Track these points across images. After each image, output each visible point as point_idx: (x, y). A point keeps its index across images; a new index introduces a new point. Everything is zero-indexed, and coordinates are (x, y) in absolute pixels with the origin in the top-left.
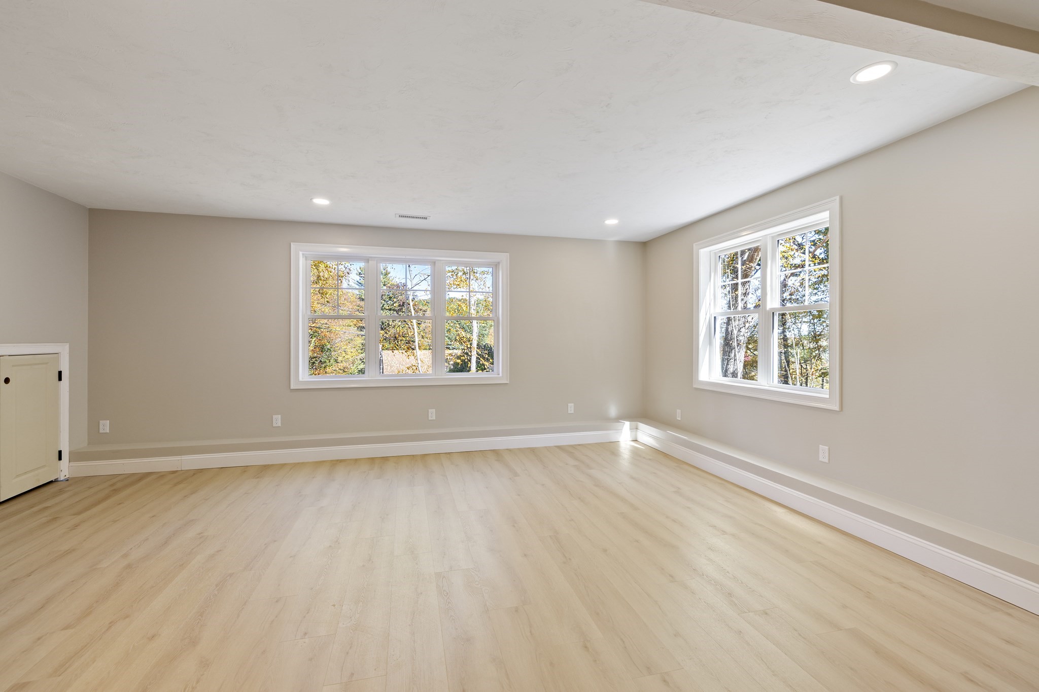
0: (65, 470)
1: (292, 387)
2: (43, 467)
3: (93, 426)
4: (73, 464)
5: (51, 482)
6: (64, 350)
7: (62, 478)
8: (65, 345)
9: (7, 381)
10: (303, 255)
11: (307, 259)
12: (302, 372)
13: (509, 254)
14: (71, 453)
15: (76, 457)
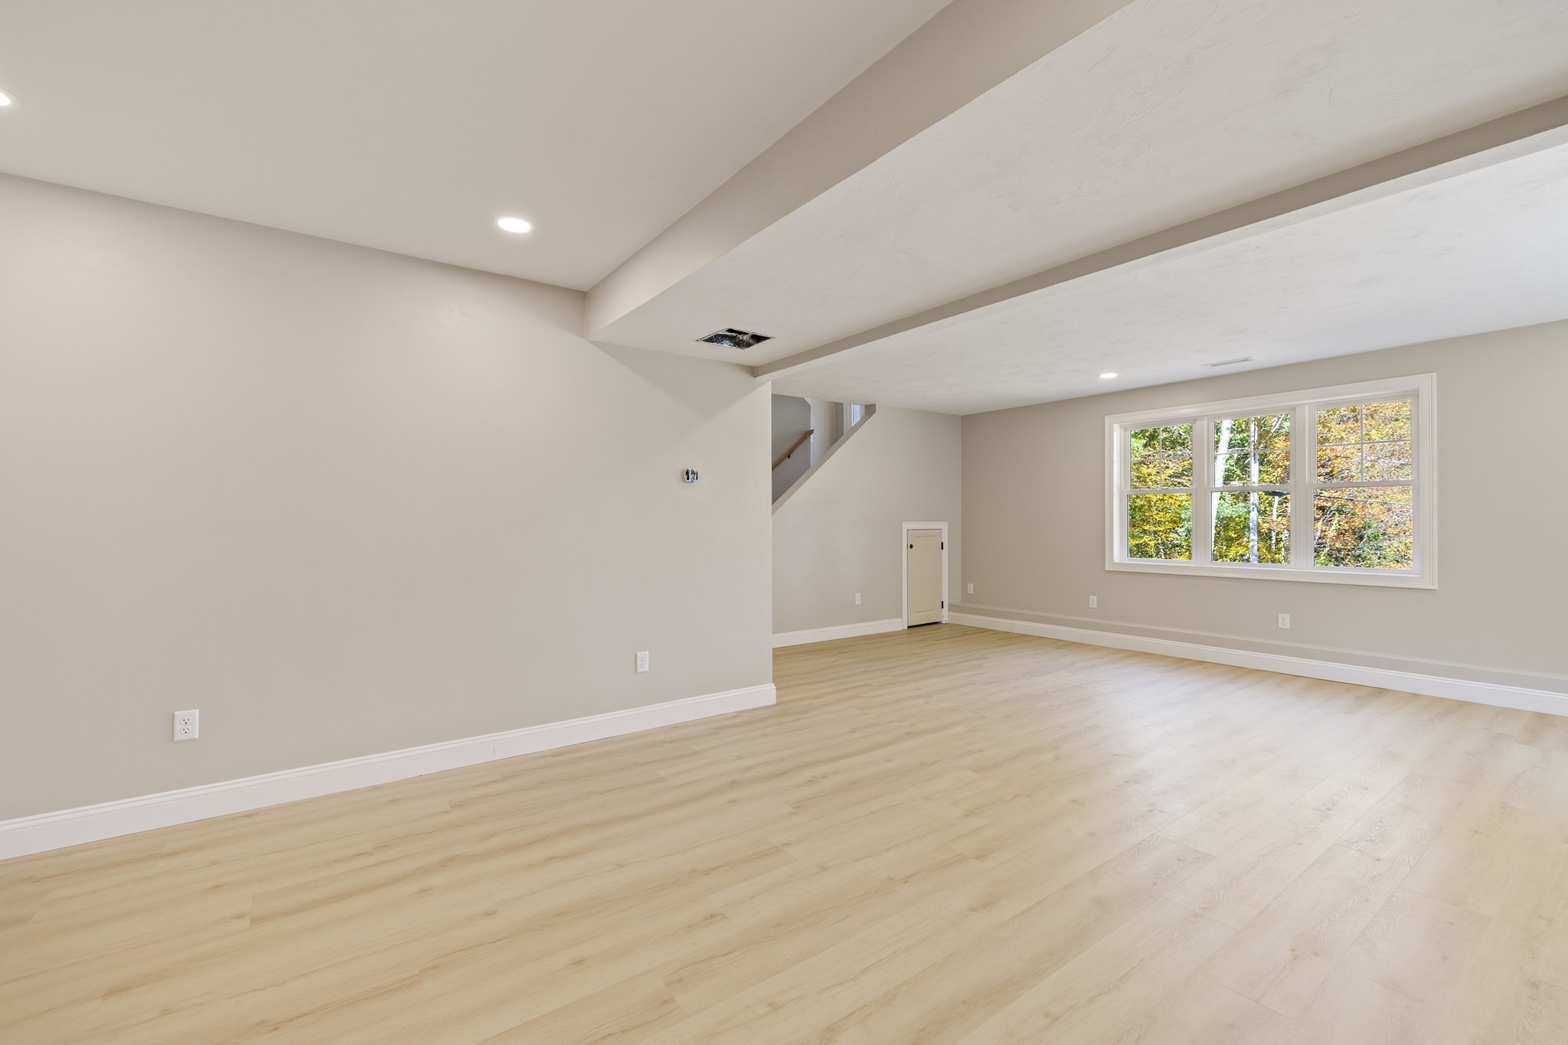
0: (945, 616)
1: (1107, 568)
2: (932, 610)
3: (964, 588)
4: (951, 613)
5: (937, 623)
6: (944, 526)
7: (944, 622)
8: (946, 524)
9: (911, 546)
10: (1121, 426)
11: (1125, 430)
12: (1118, 553)
13: (1435, 373)
14: (950, 605)
15: (952, 608)
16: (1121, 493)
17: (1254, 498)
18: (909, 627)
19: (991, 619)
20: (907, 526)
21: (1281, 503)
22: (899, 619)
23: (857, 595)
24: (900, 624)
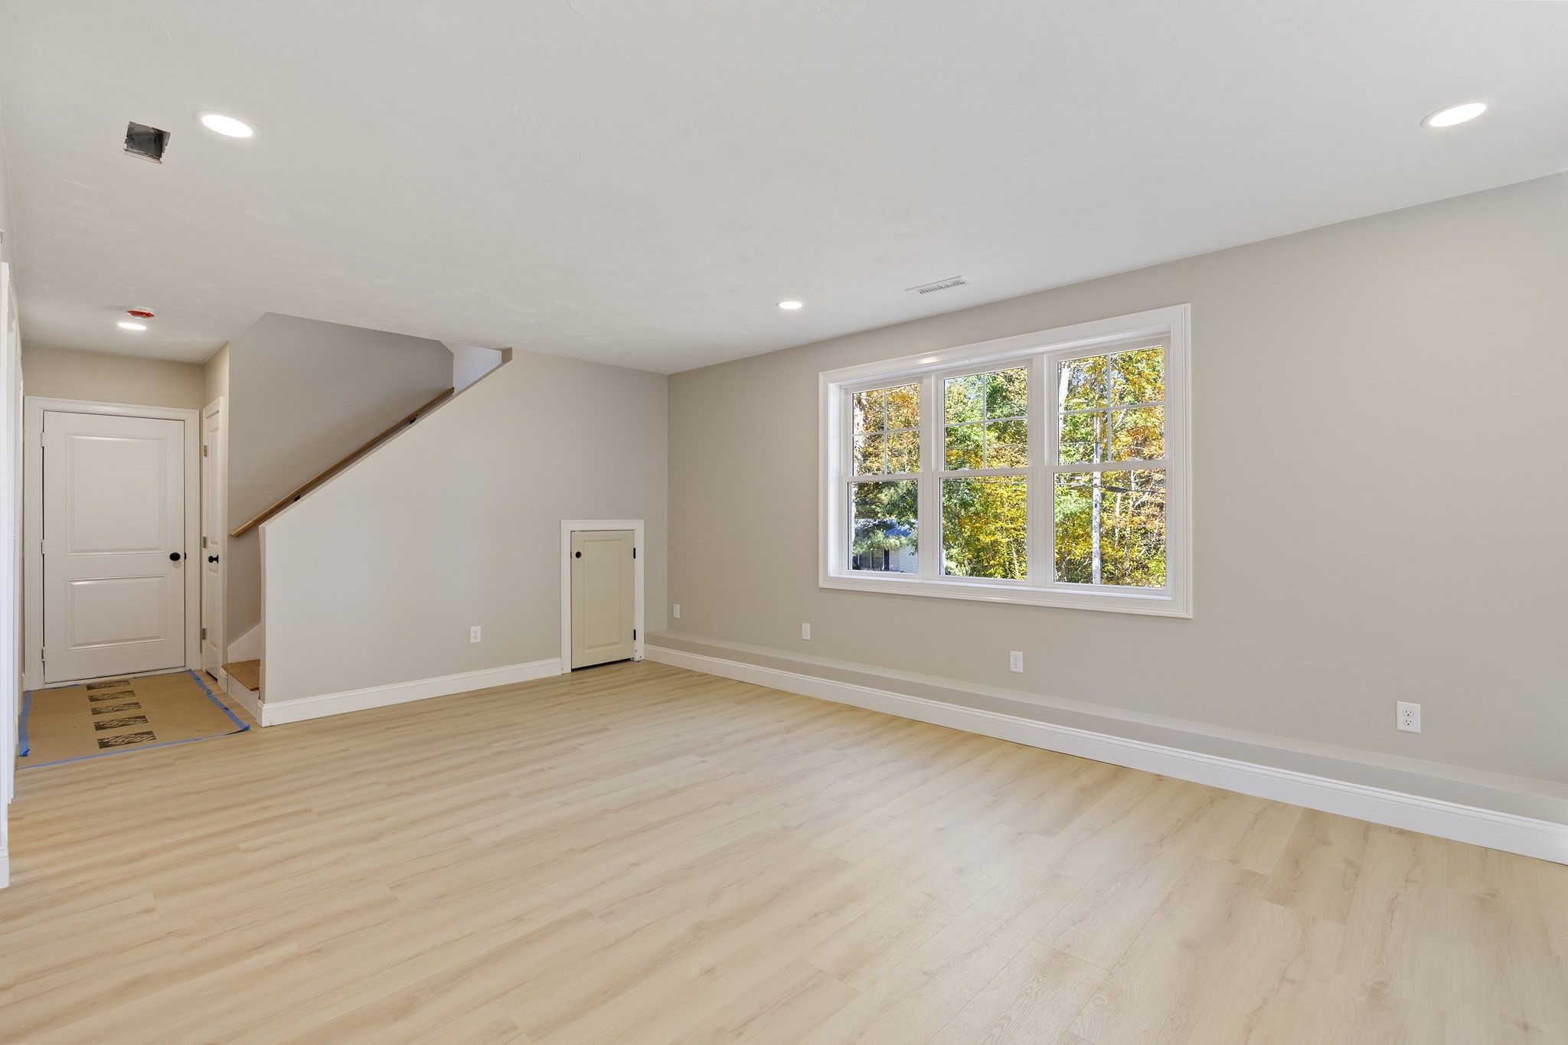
0: (640, 650)
1: (819, 585)
2: (617, 644)
3: (669, 610)
4: (647, 646)
5: (628, 660)
6: (638, 527)
7: (637, 659)
8: (642, 522)
9: (578, 555)
10: (840, 387)
11: (847, 392)
12: (836, 562)
13: (1189, 304)
14: (646, 634)
15: (650, 639)
16: (840, 479)
17: (1097, 492)
18: (573, 670)
19: (689, 655)
20: (568, 526)
21: (1124, 499)
22: (558, 660)
23: (473, 628)
24: (559, 666)
